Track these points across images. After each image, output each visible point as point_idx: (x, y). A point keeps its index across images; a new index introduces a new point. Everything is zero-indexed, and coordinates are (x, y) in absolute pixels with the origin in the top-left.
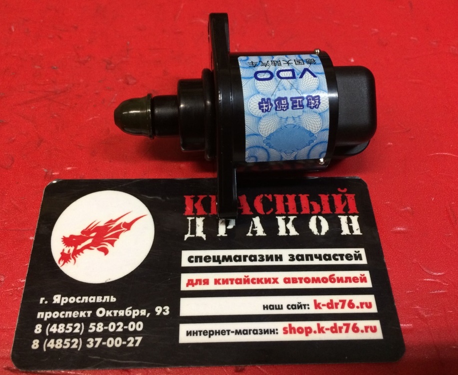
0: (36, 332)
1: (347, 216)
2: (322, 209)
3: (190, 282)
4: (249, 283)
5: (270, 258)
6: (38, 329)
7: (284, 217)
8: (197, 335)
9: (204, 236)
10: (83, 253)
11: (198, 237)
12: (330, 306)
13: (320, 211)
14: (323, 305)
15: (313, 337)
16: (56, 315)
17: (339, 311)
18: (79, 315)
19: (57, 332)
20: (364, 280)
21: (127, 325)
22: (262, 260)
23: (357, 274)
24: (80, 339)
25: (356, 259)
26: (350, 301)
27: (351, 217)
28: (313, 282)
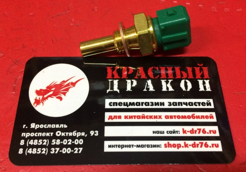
0: (21, 144)
1: (202, 80)
2: (188, 76)
3: (110, 117)
4: (145, 118)
5: (157, 104)
6: (22, 142)
7: (165, 80)
8: (114, 147)
9: (118, 91)
10: (47, 99)
11: (115, 91)
12: (192, 132)
13: (187, 77)
14: (188, 132)
15: (181, 150)
16: (32, 135)
17: (197, 135)
18: (46, 135)
19: (33, 144)
20: (212, 117)
21: (74, 141)
22: (152, 105)
23: (208, 114)
24: (47, 149)
25: (208, 105)
26: (204, 129)
27: (205, 81)
28: (182, 118)
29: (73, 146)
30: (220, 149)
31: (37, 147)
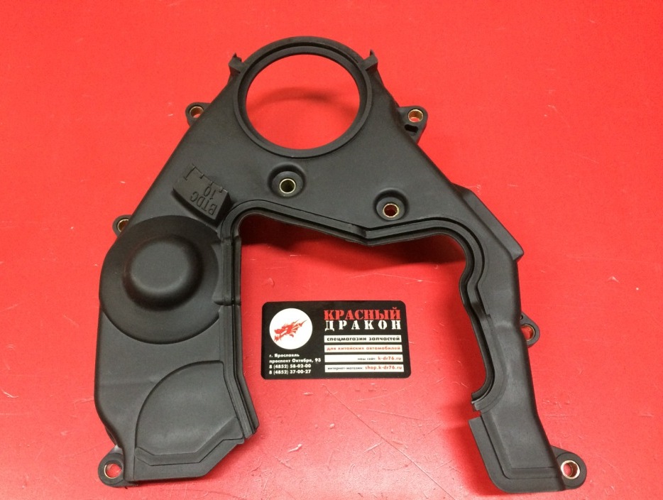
29: (304, 369)
30: (402, 370)
31: (281, 369)
